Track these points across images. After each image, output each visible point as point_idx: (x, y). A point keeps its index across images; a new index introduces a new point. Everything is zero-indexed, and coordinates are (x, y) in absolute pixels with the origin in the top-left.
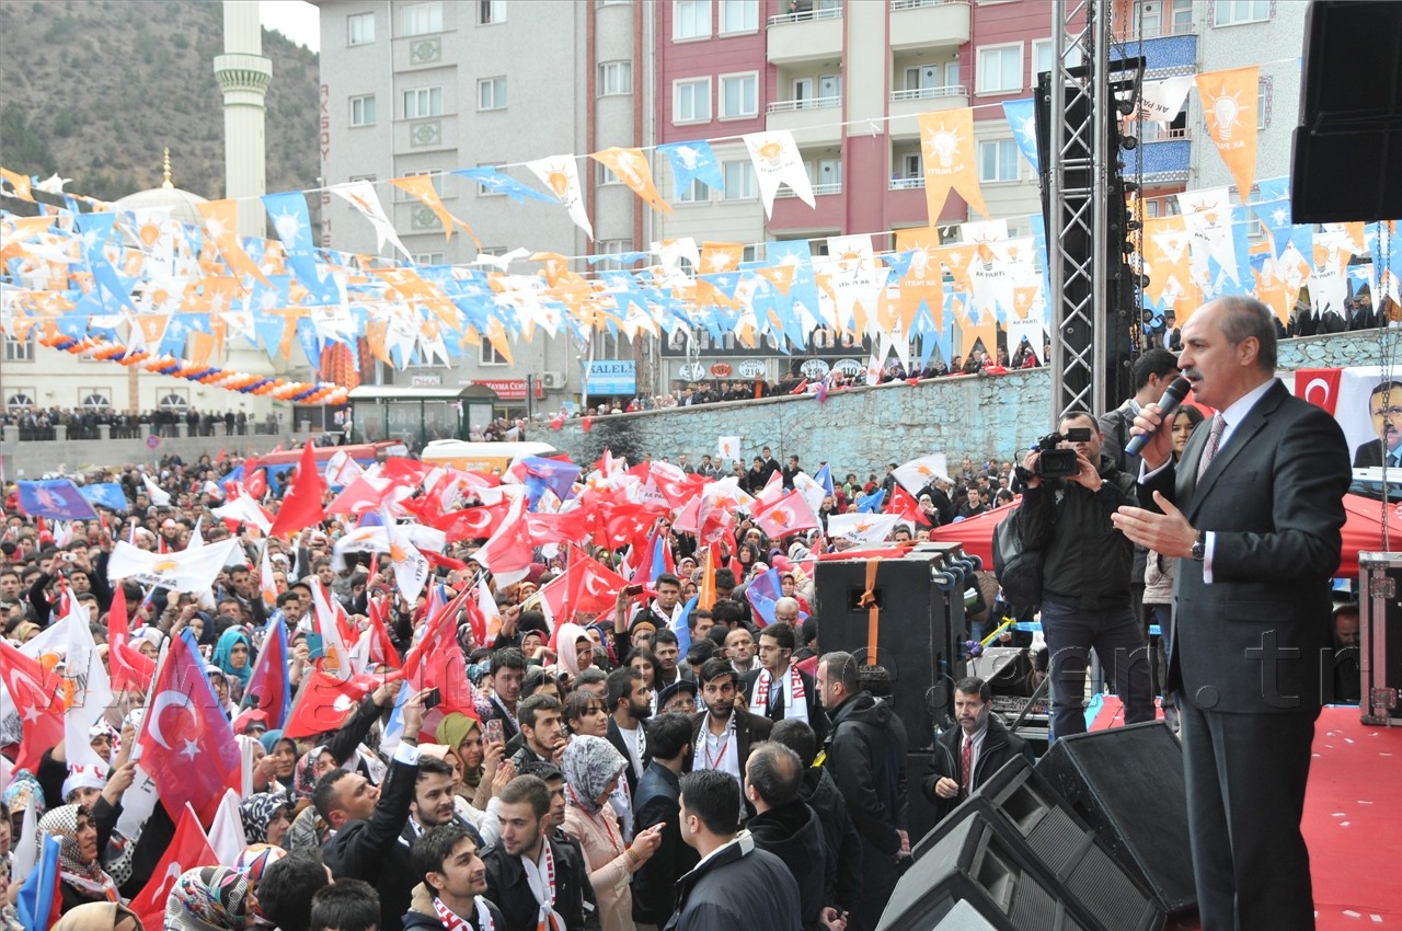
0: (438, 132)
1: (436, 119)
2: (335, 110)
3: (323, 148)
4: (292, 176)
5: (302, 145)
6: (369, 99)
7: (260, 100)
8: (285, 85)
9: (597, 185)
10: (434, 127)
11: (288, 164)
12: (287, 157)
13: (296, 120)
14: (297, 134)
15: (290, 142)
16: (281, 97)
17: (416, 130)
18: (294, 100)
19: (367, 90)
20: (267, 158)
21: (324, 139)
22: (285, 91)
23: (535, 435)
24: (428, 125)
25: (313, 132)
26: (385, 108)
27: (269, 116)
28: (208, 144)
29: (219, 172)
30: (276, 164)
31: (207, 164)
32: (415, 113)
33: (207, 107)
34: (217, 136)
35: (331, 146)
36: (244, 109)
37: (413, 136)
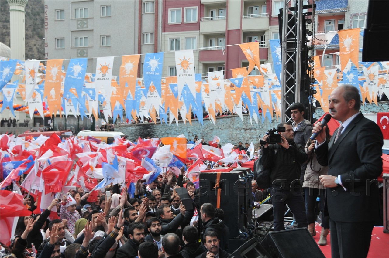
0: (87, 24)
1: (86, 19)
2: (50, 15)
3: (46, 27)
4: (36, 37)
5: (40, 26)
6: (62, 11)
7: (23, 9)
8: (34, 4)
9: (142, 44)
10: (85, 22)
11: (35, 33)
12: (34, 30)
13: (38, 17)
14: (38, 22)
15: (36, 25)
16: (32, 8)
17: (79, 22)
18: (37, 10)
19: (62, 8)
20: (27, 30)
21: (46, 24)
22: (34, 6)
23: (118, 129)
24: (83, 21)
25: (43, 22)
26: (68, 14)
27: (27, 15)
28: (5, 24)
29: (8, 34)
30: (30, 32)
31: (4, 31)
32: (78, 17)
33: (5, 10)
34: (8, 21)
35: (48, 26)
36: (17, 12)
37: (78, 24)
